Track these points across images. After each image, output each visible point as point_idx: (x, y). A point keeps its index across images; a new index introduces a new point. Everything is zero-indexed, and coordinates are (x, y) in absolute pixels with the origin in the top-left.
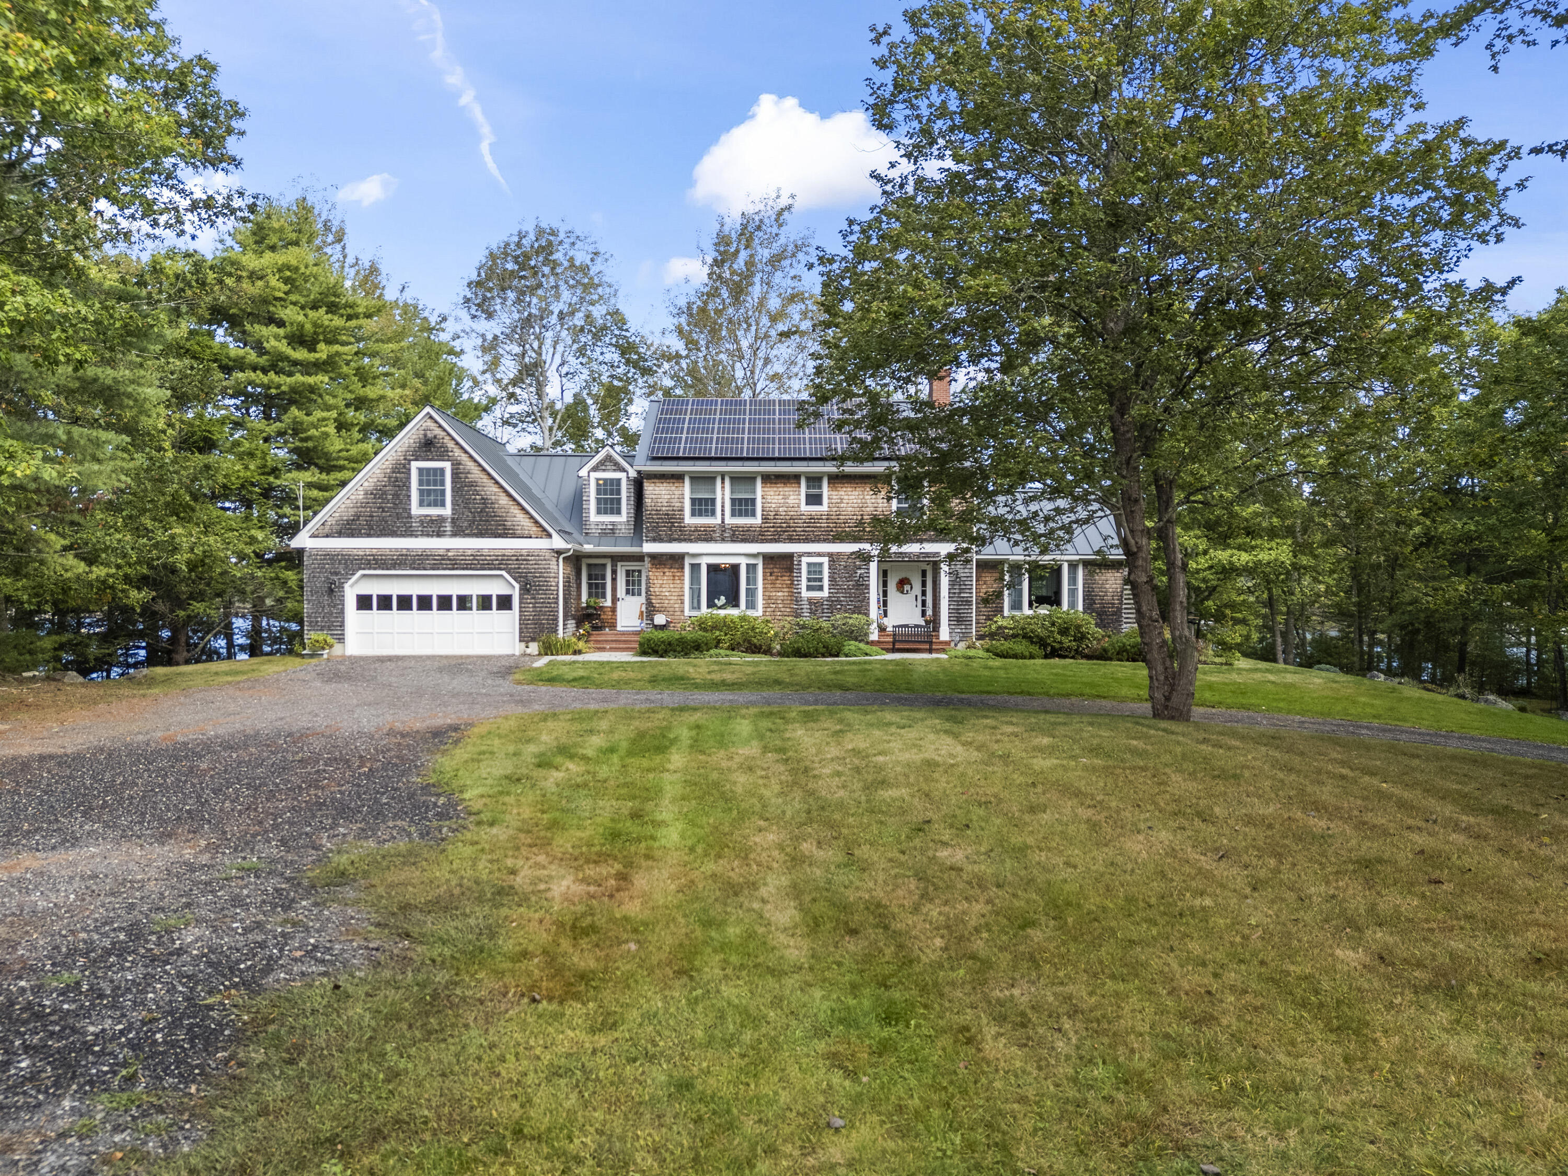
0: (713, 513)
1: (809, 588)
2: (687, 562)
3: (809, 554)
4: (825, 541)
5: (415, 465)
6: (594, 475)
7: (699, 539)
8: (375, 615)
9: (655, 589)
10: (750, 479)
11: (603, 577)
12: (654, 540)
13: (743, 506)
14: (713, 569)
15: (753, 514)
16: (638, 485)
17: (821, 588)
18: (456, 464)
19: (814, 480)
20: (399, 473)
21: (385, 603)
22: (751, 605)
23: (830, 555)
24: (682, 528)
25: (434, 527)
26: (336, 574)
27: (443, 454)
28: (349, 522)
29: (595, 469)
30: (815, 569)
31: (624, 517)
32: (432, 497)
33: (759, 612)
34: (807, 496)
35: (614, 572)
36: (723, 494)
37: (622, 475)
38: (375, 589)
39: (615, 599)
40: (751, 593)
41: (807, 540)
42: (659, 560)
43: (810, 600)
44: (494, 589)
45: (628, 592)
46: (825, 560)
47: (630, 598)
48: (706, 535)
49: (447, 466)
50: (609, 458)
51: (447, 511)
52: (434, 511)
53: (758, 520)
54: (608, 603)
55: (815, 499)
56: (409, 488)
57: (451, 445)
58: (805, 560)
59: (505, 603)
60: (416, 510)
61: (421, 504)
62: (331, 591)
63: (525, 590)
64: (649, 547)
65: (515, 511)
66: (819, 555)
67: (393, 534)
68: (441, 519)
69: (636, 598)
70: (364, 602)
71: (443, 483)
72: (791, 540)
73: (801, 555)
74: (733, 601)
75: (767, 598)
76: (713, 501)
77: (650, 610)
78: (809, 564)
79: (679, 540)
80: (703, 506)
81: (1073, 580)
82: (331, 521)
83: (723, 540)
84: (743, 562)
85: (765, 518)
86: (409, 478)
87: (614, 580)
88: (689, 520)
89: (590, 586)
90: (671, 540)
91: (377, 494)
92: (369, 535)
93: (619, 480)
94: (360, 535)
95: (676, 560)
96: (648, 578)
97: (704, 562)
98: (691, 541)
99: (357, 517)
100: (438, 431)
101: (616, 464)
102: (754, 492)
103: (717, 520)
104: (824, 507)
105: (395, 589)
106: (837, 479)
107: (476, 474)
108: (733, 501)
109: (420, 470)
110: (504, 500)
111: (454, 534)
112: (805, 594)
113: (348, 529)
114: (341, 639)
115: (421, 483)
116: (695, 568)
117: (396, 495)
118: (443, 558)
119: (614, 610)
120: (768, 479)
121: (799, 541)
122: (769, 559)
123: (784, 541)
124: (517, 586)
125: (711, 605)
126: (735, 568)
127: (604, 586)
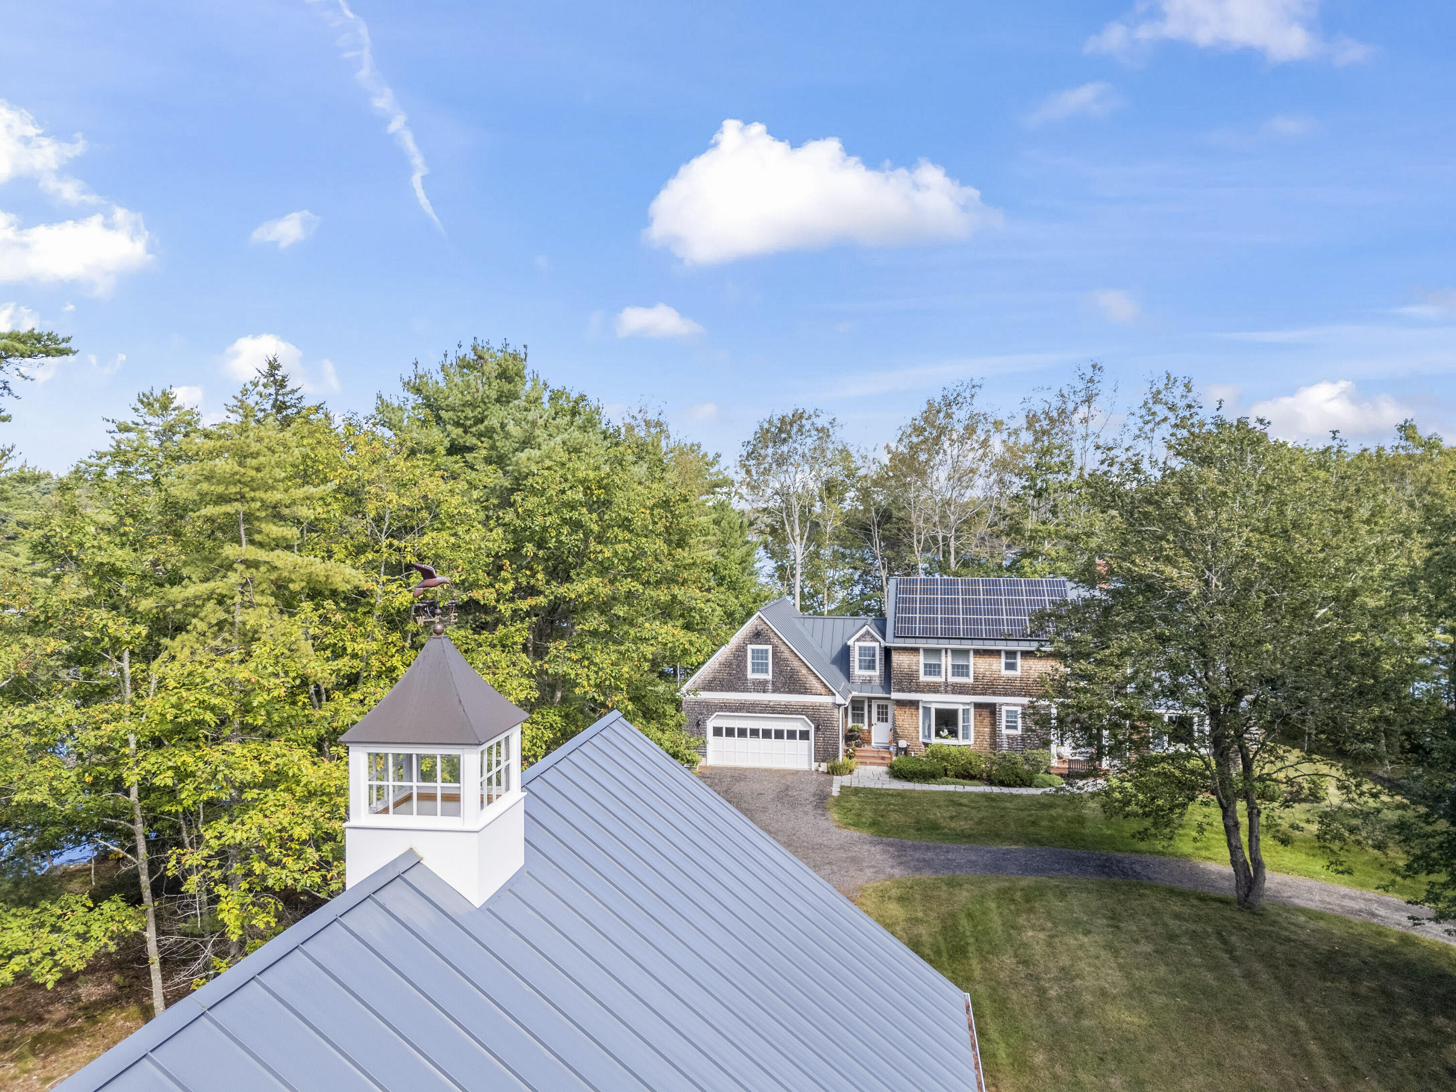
0: (939, 673)
1: (1007, 727)
2: (921, 705)
3: (1007, 704)
4: (1019, 695)
5: (750, 647)
6: (858, 644)
7: (929, 691)
8: (724, 739)
9: (899, 723)
10: (966, 652)
11: (862, 709)
12: (899, 691)
13: (961, 670)
14: (939, 712)
15: (968, 675)
16: (887, 652)
17: (1015, 728)
18: (775, 648)
19: (1011, 654)
20: (740, 653)
21: (730, 732)
22: (966, 736)
23: (1022, 705)
24: (918, 684)
25: (761, 686)
26: (701, 714)
27: (767, 642)
28: (710, 682)
29: (858, 640)
30: (1011, 714)
31: (876, 673)
32: (760, 668)
33: (971, 741)
34: (1006, 664)
35: (870, 706)
36: (947, 662)
37: (876, 644)
38: (725, 724)
39: (870, 725)
40: (966, 728)
41: (1005, 695)
42: (900, 703)
43: (1008, 736)
44: (798, 726)
45: (878, 719)
46: (1019, 709)
47: (880, 724)
48: (934, 689)
49: (770, 647)
50: (868, 632)
51: (769, 677)
52: (761, 676)
53: (970, 680)
54: (866, 727)
55: (1011, 666)
56: (746, 662)
57: (772, 635)
58: (1004, 708)
59: (804, 735)
60: (751, 675)
61: (753, 671)
62: (698, 725)
63: (817, 729)
64: (895, 696)
65: (811, 678)
66: (1015, 705)
67: (736, 690)
68: (766, 682)
69: (884, 724)
70: (717, 732)
71: (767, 659)
72: (994, 694)
73: (1001, 705)
74: (953, 733)
75: (977, 732)
76: (939, 666)
77: (896, 736)
78: (1007, 711)
79: (916, 691)
80: (932, 669)
82: (699, 681)
83: (946, 692)
84: (960, 708)
85: (976, 679)
86: (746, 656)
87: (870, 712)
88: (922, 678)
89: (853, 715)
90: (910, 691)
91: (727, 665)
92: (722, 691)
93: (874, 648)
94: (716, 690)
95: (914, 704)
96: (894, 715)
97: (933, 707)
98: (923, 692)
99: (714, 679)
100: (764, 626)
101: (872, 637)
102: (968, 660)
103: (942, 679)
104: (1017, 673)
105: (736, 724)
106: (1026, 654)
107: (787, 654)
108: (953, 666)
109: (753, 651)
110: (804, 671)
111: (774, 691)
112: (1005, 732)
113: (710, 685)
114: (704, 755)
115: (753, 658)
116: (927, 710)
117: (738, 666)
118: (767, 706)
119: (869, 732)
120: (977, 652)
121: (1000, 695)
122: (978, 706)
123: (990, 694)
124: (813, 726)
125: (938, 734)
126: (954, 713)
127: (863, 715)
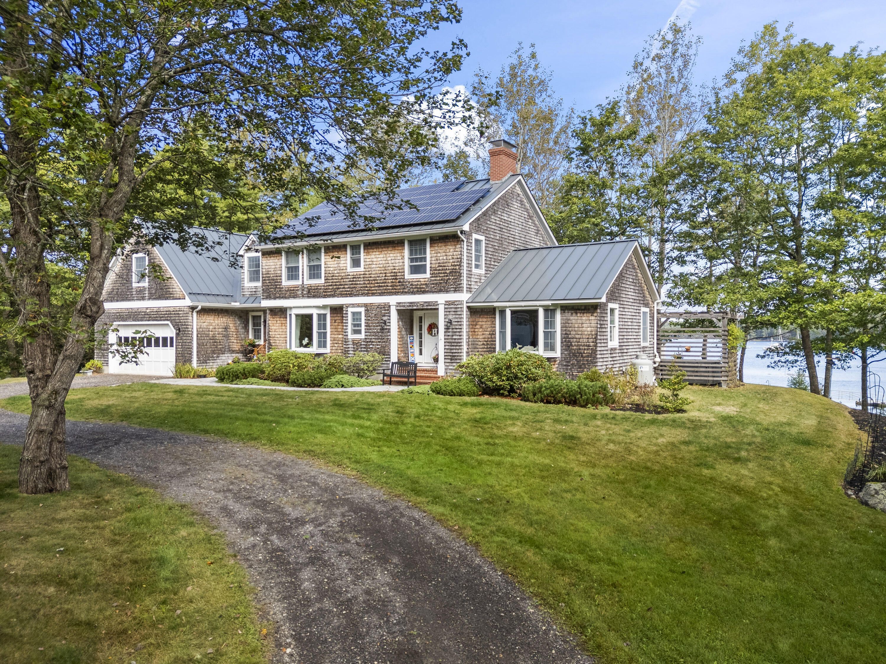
0: (298, 277)
1: (353, 332)
2: (288, 313)
3: (353, 305)
4: (362, 294)
7: (290, 297)
9: (272, 333)
10: (318, 250)
11: (260, 325)
12: (267, 298)
14: (298, 318)
15: (320, 277)
17: (360, 332)
19: (355, 247)
22: (322, 344)
23: (366, 305)
24: (282, 289)
25: (141, 295)
26: (106, 324)
30: (356, 316)
33: (328, 349)
34: (352, 260)
36: (303, 262)
37: (260, 254)
40: (321, 335)
41: (351, 295)
43: (353, 341)
46: (362, 310)
48: (292, 293)
50: (253, 241)
51: (146, 284)
52: (142, 284)
53: (321, 281)
55: (356, 263)
56: (132, 271)
58: (350, 310)
60: (135, 284)
61: (137, 280)
64: (264, 304)
65: (173, 282)
66: (358, 305)
68: (144, 289)
72: (342, 295)
73: (348, 306)
74: (311, 341)
75: (333, 339)
76: (298, 268)
77: (269, 347)
78: (352, 313)
79: (280, 298)
80: (293, 272)
81: (549, 324)
83: (303, 296)
84: (315, 312)
85: (327, 279)
88: (286, 283)
90: (276, 298)
91: (120, 275)
95: (281, 312)
97: (293, 313)
98: (286, 298)
102: (320, 260)
103: (299, 282)
104: (362, 269)
106: (369, 246)
108: (308, 267)
111: (149, 299)
112: (351, 336)
114: (107, 364)
116: (290, 317)
117: (127, 276)
120: (329, 249)
121: (346, 295)
122: (332, 309)
123: (338, 296)
126: (310, 317)
127: (260, 331)
